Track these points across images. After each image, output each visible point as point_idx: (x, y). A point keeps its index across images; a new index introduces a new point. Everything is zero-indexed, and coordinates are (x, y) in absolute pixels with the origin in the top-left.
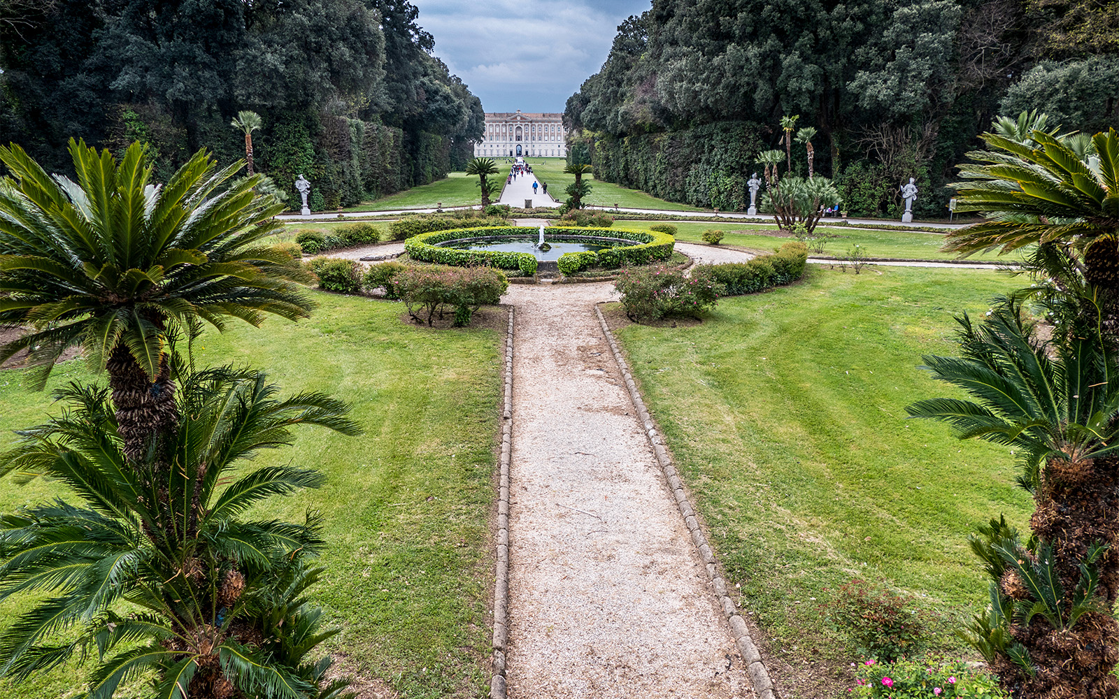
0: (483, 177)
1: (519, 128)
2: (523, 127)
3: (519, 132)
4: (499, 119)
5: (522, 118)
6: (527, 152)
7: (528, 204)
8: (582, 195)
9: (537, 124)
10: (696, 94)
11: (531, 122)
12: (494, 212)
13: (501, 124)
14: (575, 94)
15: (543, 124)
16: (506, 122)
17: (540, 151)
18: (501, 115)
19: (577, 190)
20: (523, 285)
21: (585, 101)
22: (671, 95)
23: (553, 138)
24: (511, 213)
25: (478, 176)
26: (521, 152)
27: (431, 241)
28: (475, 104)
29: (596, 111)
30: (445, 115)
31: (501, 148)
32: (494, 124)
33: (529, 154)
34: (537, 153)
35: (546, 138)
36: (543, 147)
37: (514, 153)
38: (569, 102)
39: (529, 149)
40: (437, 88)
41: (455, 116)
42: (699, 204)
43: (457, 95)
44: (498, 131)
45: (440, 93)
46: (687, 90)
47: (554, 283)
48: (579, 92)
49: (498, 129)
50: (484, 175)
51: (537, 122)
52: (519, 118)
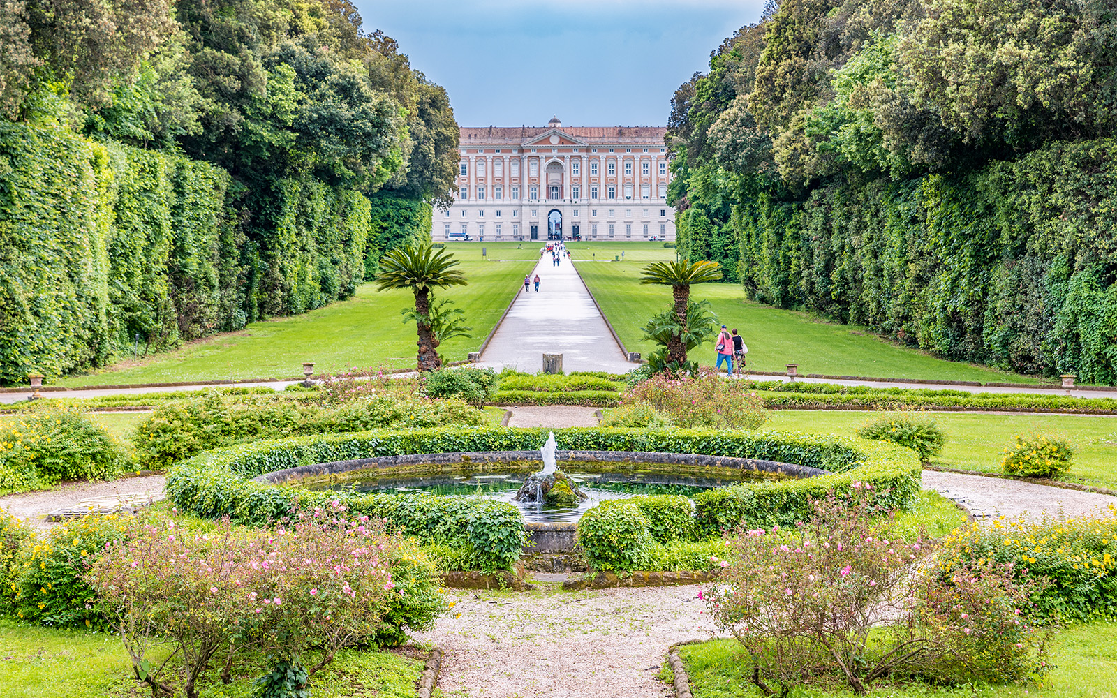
0: (422, 295)
1: (555, 166)
2: (566, 164)
3: (555, 177)
4: (501, 142)
5: (563, 140)
6: (576, 230)
7: (552, 365)
8: (690, 344)
9: (602, 155)
10: (1003, 76)
11: (588, 150)
12: (447, 388)
13: (506, 156)
14: (697, 76)
15: (620, 155)
16: (522, 150)
17: (611, 225)
18: (507, 132)
19: (676, 329)
20: (479, 593)
21: (723, 94)
22: (936, 78)
23: (645, 192)
24: (496, 392)
25: (409, 292)
26: (560, 226)
27: (250, 467)
28: (433, 104)
29: (748, 122)
30: (345, 133)
31: (507, 217)
32: (489, 156)
33: (583, 233)
34: (603, 231)
35: (628, 192)
36: (621, 215)
37: (543, 232)
38: (680, 99)
39: (584, 220)
40: (325, 66)
41: (368, 135)
42: (1024, 365)
43: (377, 81)
44: (498, 174)
45: (331, 78)
46: (982, 61)
47: (567, 587)
48: (706, 71)
49: (498, 169)
50: (426, 290)
51: (603, 148)
52: (555, 141)
